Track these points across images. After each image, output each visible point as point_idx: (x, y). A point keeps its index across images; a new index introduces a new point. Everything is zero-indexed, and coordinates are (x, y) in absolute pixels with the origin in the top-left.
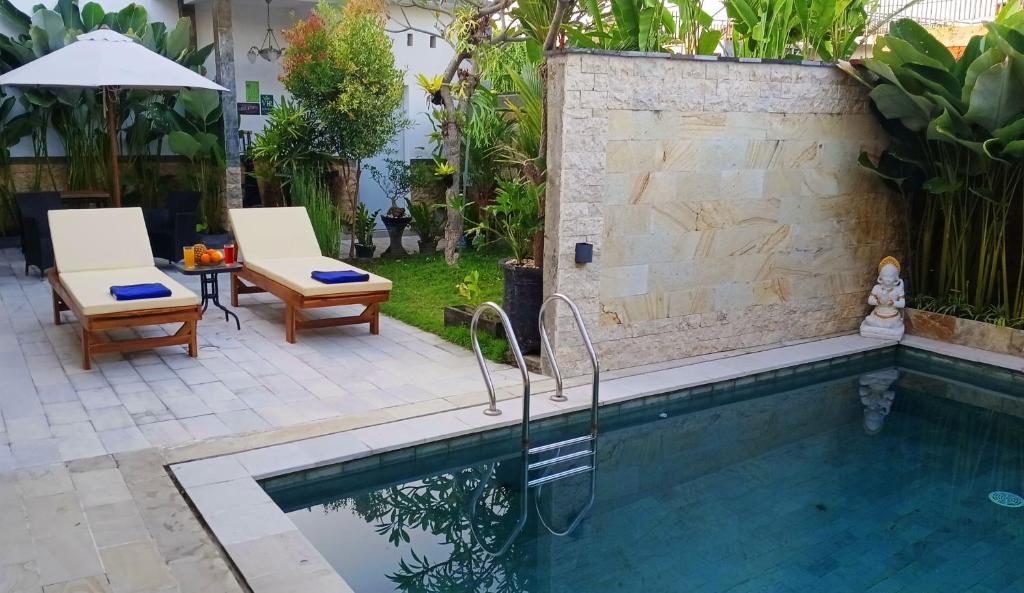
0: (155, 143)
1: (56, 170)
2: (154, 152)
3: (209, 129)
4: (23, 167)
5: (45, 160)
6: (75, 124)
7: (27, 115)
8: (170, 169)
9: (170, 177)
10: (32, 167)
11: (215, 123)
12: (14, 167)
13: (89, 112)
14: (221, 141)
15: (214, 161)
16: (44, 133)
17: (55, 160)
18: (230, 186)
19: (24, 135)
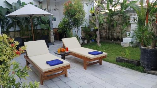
0: (36, 27)
1: (18, 33)
2: (36, 29)
3: (47, 24)
4: (12, 33)
5: (16, 31)
6: (21, 24)
7: (12, 23)
8: (39, 31)
9: (39, 33)
10: (14, 33)
11: (48, 22)
12: (10, 33)
13: (24, 22)
14: (50, 26)
15: (48, 29)
16: (16, 26)
17: (18, 31)
18: (51, 34)
19: (12, 27)
